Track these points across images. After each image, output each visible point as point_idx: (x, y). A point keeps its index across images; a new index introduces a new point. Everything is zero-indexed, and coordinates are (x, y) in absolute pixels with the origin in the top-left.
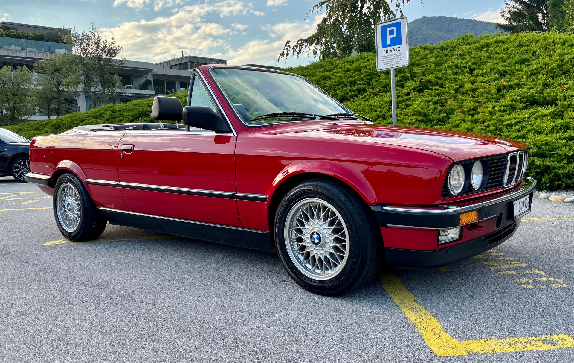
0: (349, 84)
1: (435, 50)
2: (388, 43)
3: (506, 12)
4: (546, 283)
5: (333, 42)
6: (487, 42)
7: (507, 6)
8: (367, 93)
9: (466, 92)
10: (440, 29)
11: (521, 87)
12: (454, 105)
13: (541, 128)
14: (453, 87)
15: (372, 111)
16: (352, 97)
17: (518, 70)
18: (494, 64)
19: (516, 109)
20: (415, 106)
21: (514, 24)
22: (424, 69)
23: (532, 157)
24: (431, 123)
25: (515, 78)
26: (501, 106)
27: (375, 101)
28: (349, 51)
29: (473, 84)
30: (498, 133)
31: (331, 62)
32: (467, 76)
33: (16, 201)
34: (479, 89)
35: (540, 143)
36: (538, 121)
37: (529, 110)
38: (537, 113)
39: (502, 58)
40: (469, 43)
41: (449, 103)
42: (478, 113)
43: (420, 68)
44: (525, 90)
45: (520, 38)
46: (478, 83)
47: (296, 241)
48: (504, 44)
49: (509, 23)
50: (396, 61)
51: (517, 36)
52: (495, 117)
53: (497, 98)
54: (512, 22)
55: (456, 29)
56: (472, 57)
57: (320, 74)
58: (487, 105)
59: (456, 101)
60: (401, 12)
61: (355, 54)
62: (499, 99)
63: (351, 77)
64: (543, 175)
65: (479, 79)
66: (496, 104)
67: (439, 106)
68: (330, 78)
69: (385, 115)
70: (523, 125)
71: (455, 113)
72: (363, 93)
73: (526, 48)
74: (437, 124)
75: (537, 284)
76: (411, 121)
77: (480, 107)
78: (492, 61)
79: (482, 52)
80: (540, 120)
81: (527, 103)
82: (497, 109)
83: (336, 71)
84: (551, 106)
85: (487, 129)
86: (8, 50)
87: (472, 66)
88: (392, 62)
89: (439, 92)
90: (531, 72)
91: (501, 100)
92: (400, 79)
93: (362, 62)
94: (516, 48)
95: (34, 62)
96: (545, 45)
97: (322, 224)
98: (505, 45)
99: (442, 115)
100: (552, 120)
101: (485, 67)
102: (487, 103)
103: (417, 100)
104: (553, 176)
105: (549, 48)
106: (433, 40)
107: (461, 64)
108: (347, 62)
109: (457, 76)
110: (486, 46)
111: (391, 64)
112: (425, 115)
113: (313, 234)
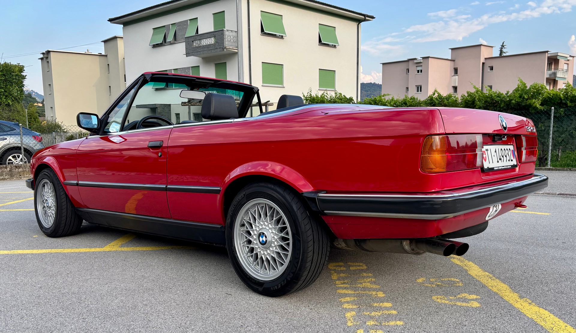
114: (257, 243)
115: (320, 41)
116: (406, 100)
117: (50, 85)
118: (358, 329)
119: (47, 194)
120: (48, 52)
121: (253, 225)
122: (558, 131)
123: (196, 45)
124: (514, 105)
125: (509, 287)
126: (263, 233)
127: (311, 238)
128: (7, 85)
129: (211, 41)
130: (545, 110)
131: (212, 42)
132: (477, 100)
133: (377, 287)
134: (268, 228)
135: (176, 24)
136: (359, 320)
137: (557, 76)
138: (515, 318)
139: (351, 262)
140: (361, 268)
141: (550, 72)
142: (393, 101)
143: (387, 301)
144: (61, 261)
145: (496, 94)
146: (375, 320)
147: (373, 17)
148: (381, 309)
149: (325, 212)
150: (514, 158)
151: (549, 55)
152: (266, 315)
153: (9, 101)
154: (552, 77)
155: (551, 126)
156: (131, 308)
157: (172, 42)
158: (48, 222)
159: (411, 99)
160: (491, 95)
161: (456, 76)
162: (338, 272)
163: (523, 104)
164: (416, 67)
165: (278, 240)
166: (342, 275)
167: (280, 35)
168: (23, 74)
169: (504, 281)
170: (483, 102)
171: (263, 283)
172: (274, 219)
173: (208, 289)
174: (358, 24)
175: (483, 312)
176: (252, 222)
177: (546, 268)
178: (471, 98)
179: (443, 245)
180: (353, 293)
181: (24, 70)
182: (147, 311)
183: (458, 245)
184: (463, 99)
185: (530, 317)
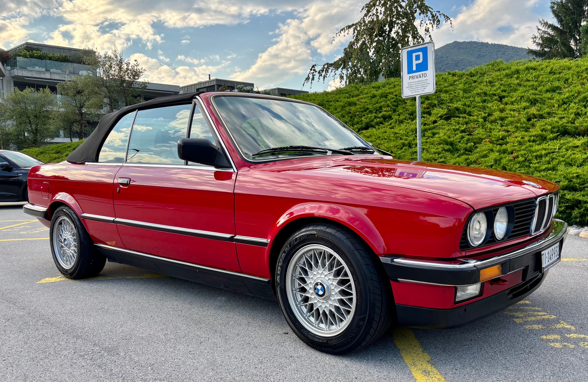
0: (374, 110)
1: (463, 76)
2: (414, 69)
3: (538, 38)
4: (576, 342)
5: (360, 66)
6: (518, 68)
7: (539, 31)
8: (393, 120)
9: (495, 121)
10: (471, 54)
11: (552, 116)
12: (482, 134)
13: (572, 160)
14: (482, 115)
15: (397, 139)
16: (377, 124)
17: (549, 99)
18: (525, 92)
19: (546, 139)
20: (442, 135)
21: (546, 49)
22: (451, 96)
23: (562, 190)
24: (458, 153)
25: (546, 106)
26: (530, 136)
27: (401, 128)
28: (376, 76)
29: (502, 112)
30: (527, 164)
31: (356, 88)
32: (496, 104)
33: (25, 229)
34: (508, 118)
35: (571, 175)
36: (569, 152)
37: (560, 141)
38: (568, 144)
39: (533, 85)
40: (499, 70)
41: (476, 132)
42: (507, 143)
43: (447, 95)
44: (556, 119)
45: (552, 65)
46: (507, 112)
47: (299, 291)
48: (536, 70)
49: (541, 49)
50: (422, 88)
51: (549, 62)
52: (524, 147)
53: (527, 127)
54: (544, 48)
55: (487, 55)
56: (501, 84)
57: (345, 100)
58: (516, 134)
59: (484, 130)
60: (430, 36)
61: (382, 79)
62: (529, 129)
63: (377, 103)
64: (573, 209)
65: (509, 107)
66: (526, 133)
67: (467, 135)
68: (355, 104)
69: (410, 143)
70: (554, 156)
71: (482, 142)
72: (389, 120)
73: (558, 76)
74: (464, 154)
75: (566, 342)
76: (437, 151)
77: (509, 137)
78: (522, 88)
79: (512, 79)
80: (571, 151)
81: (558, 134)
82: (526, 139)
83: (361, 96)
84: (583, 137)
85: (516, 159)
86: (32, 71)
87: (501, 93)
88: (418, 89)
89: (467, 120)
90: (562, 100)
91: (531, 130)
92: (427, 106)
93: (389, 88)
94: (547, 75)
95: (56, 83)
96: (578, 72)
97: (326, 273)
98: (536, 72)
99: (469, 144)
100: (583, 151)
101: (515, 94)
102: (516, 132)
103: (444, 128)
104: (584, 211)
105: (582, 76)
106: (464, 66)
107: (490, 92)
108: (373, 87)
109: (486, 104)
110: (516, 73)
111: (417, 91)
112: (452, 144)
113: (317, 284)
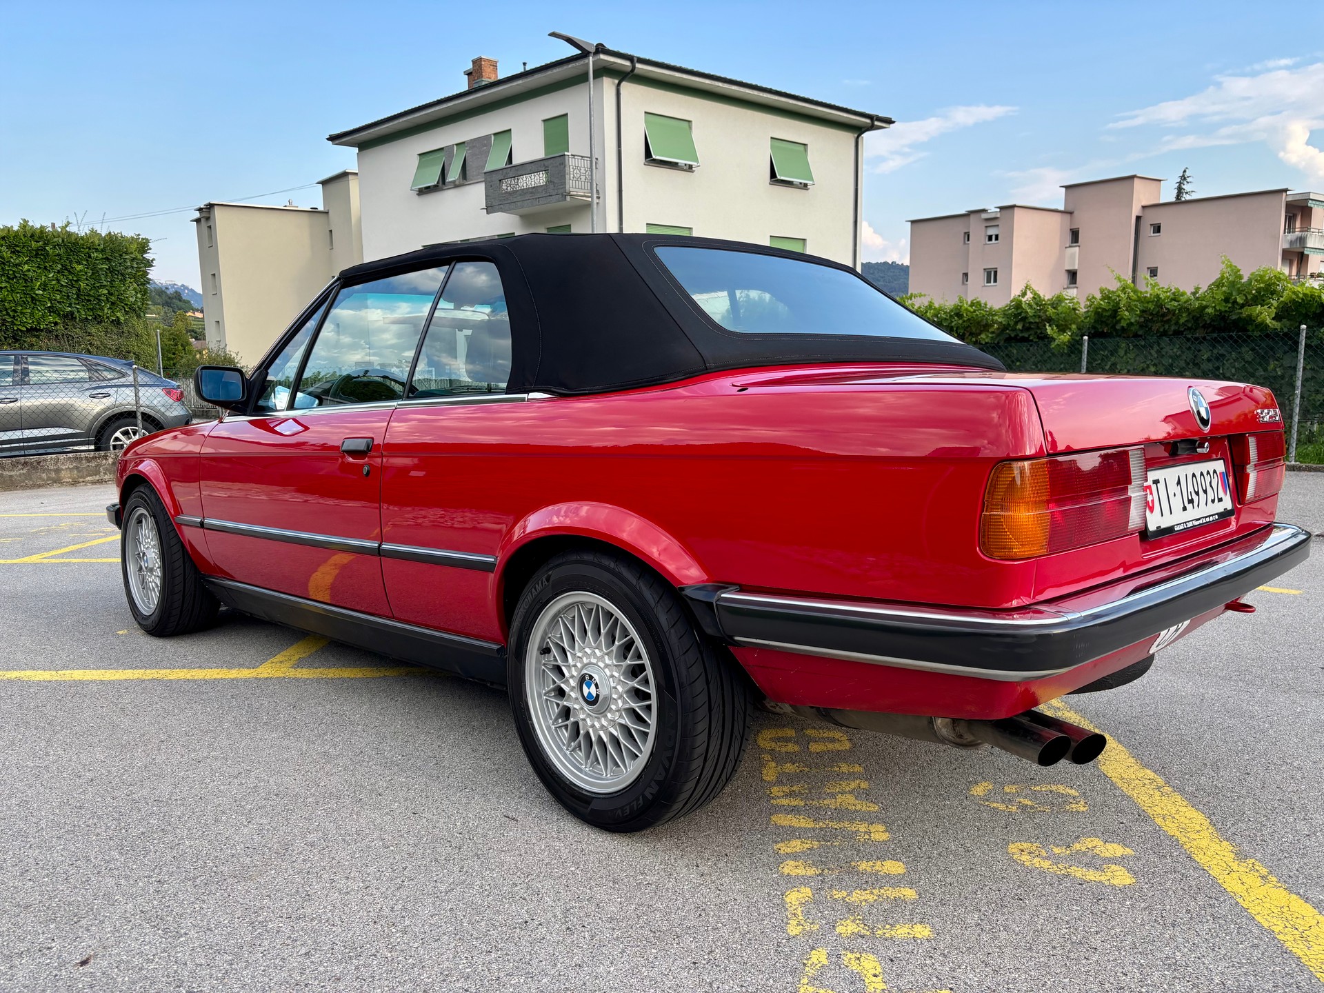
114: (577, 699)
115: (773, 174)
116: (961, 307)
117: (214, 275)
118: (813, 949)
119: (147, 541)
120: (211, 206)
121: (568, 654)
122: (1313, 378)
123: (507, 189)
124: (1211, 318)
125: (1208, 820)
126: (591, 677)
127: (702, 699)
128: (114, 281)
129: (539, 179)
130: (1286, 330)
131: (541, 181)
132: (1124, 309)
133: (874, 808)
134: (601, 664)
135: (466, 144)
136: (820, 915)
137: (1308, 246)
138: (1225, 927)
139: (815, 728)
140: (838, 746)
141: (1290, 237)
142: (931, 310)
143: (894, 858)
144: (157, 703)
145: (1168, 294)
146: (859, 919)
147: (889, 121)
148: (875, 881)
149: (737, 638)
150: (1226, 494)
151: (1289, 199)
152: (590, 889)
153: (118, 314)
154: (1297, 248)
155: (1298, 367)
156: (276, 853)
157: (457, 183)
158: (148, 602)
159: (972, 304)
160: (1158, 296)
161: (1076, 246)
162: (780, 759)
163: (1234, 317)
164: (984, 228)
165: (625, 696)
166: (789, 768)
167: (686, 165)
168: (148, 256)
169: (1193, 799)
170: (1138, 312)
171: (590, 797)
172: (616, 643)
173: (464, 801)
174: (856, 136)
175: (1142, 905)
176: (566, 646)
177: (1300, 759)
178: (1109, 303)
179: (1037, 738)
180: (811, 825)
181: (150, 249)
182: (309, 864)
183: (1078, 739)
184: (1090, 306)
185: (1266, 925)
